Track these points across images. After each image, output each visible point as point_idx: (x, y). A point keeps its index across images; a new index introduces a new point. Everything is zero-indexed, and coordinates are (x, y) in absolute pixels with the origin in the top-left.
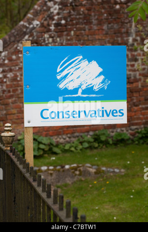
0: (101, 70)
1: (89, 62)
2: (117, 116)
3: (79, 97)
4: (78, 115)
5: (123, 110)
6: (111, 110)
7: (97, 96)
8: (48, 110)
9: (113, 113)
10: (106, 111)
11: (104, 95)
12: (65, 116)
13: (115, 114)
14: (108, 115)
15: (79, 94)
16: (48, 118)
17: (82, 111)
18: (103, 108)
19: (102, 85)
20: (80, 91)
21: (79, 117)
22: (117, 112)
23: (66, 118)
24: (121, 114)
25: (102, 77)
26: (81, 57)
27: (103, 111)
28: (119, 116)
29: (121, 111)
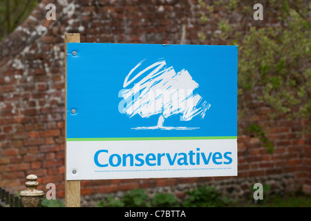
0: (196, 85)
1: (177, 72)
2: (221, 163)
3: (159, 129)
4: (156, 162)
5: (230, 153)
6: (211, 153)
7: (189, 129)
8: (107, 151)
9: (215, 157)
10: (203, 154)
11: (200, 127)
12: (135, 161)
13: (217, 160)
14: (206, 162)
15: (160, 125)
16: (107, 165)
17: (164, 155)
18: (198, 149)
19: (197, 110)
20: (161, 120)
21: (159, 164)
22: (220, 157)
23: (136, 165)
24: (227, 161)
25: (198, 97)
26: (164, 63)
27: (198, 154)
28: (225, 163)
29: (228, 155)
